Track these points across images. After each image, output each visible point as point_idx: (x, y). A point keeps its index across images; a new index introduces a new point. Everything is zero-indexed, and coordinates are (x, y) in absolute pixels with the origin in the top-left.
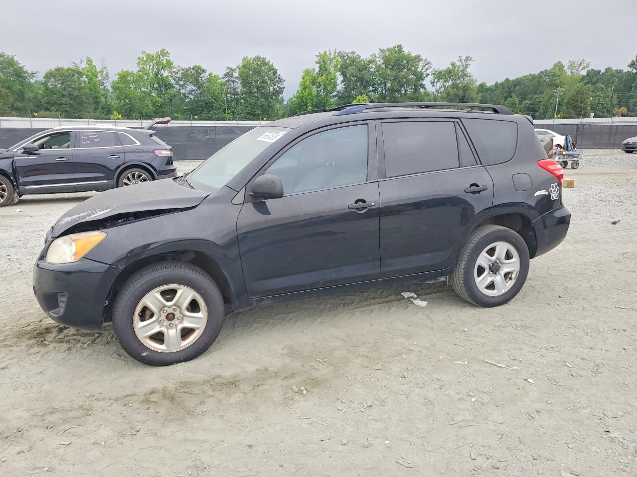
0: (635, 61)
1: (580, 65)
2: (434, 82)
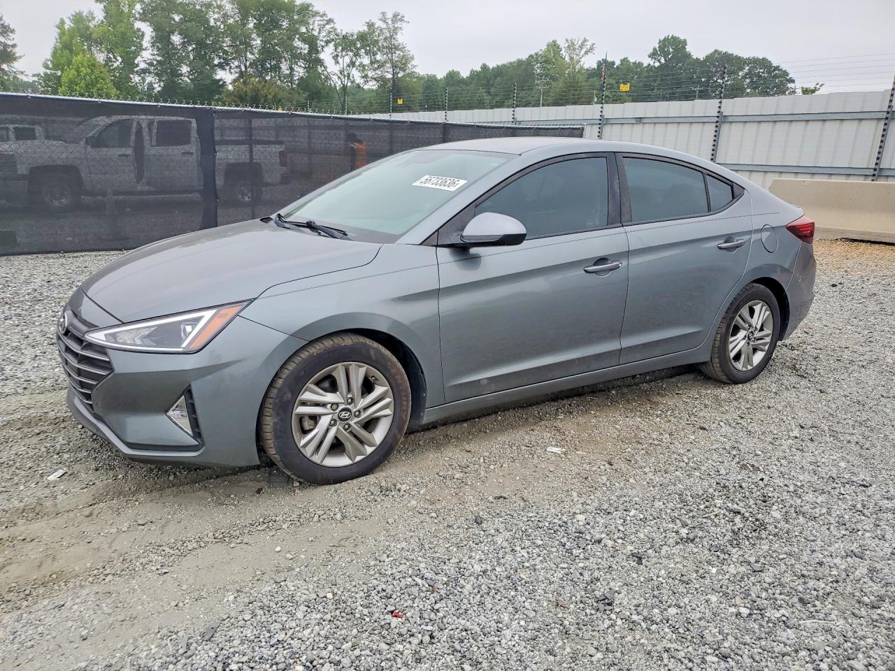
0: (658, 49)
1: (581, 47)
2: (337, 56)
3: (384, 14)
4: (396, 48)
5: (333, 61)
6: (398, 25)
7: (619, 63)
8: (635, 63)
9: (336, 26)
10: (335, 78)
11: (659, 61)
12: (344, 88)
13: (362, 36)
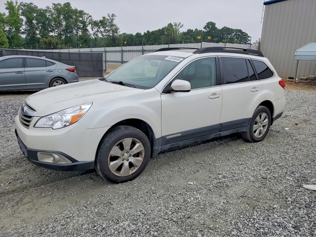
0: (206, 26)
1: (179, 25)
2: (93, 28)
3: (109, 14)
4: (113, 25)
5: (91, 30)
6: (114, 18)
7: (195, 30)
8: (200, 30)
9: (92, 18)
10: (92, 35)
11: (207, 30)
12: (96, 38)
13: (101, 22)
